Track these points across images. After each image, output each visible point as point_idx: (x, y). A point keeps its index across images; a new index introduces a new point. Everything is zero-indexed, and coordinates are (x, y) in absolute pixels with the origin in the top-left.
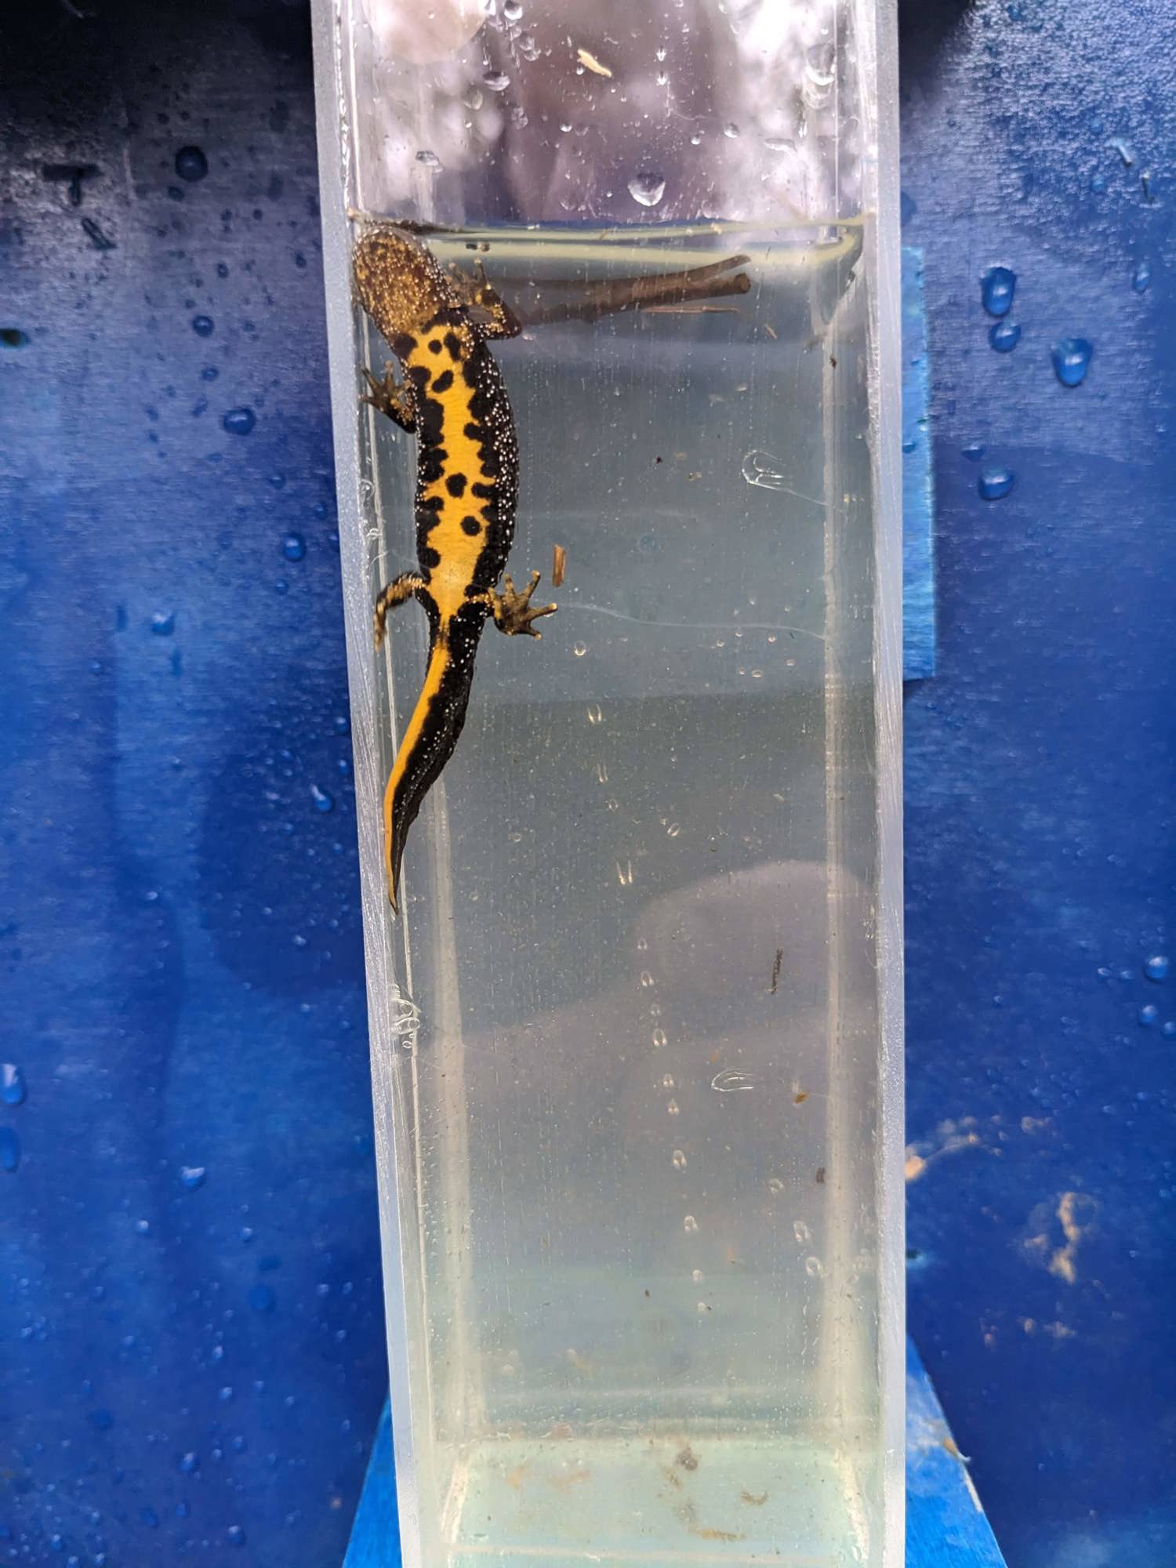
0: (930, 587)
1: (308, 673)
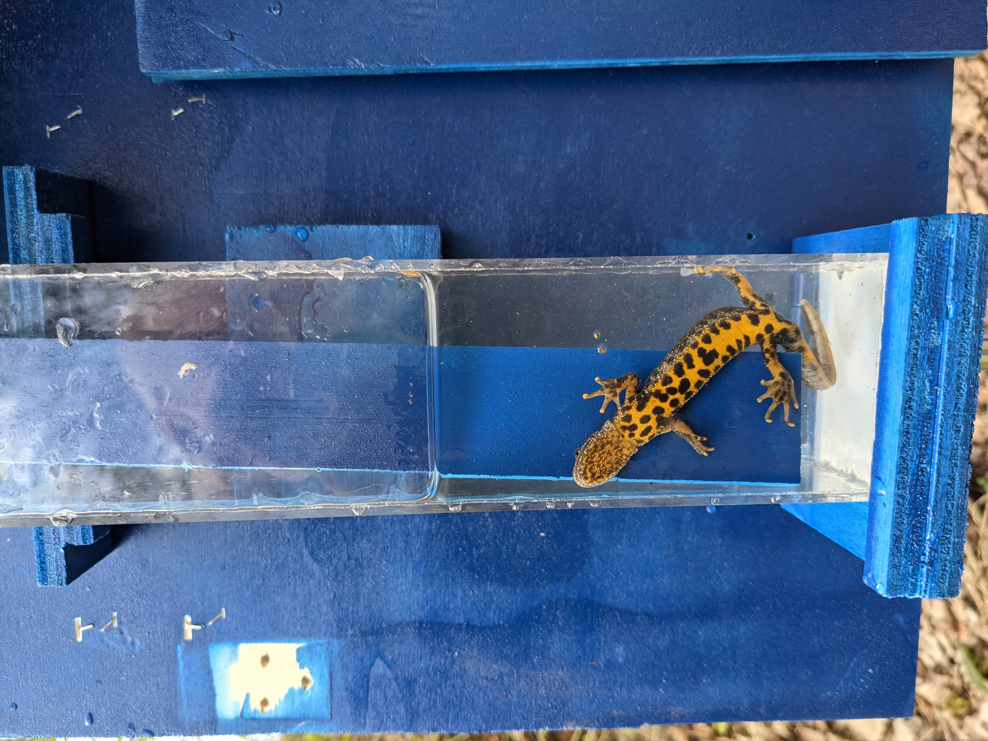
0: (394, 227)
1: (429, 530)
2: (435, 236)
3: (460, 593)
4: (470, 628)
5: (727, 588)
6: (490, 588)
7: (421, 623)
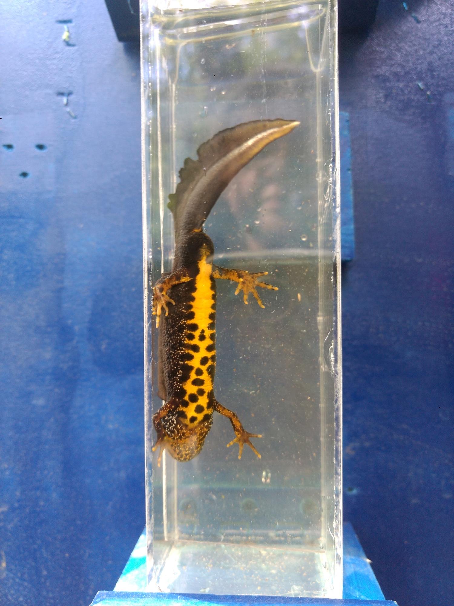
0: (352, 227)
2: (348, 256)
3: (86, 282)
4: (60, 290)
5: (88, 481)
7: (64, 255)
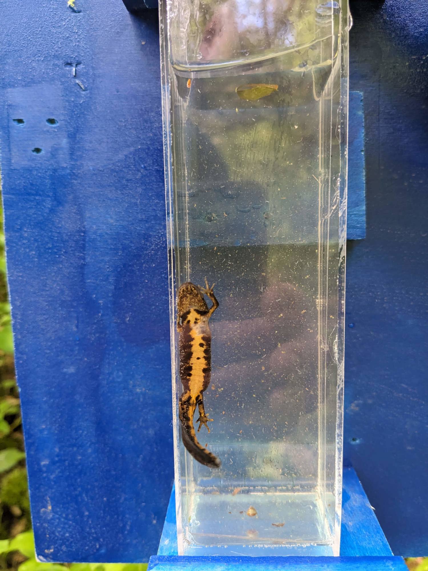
0: (364, 208)
2: (359, 236)
3: (107, 259)
4: (83, 267)
6: (111, 279)
7: (84, 232)
